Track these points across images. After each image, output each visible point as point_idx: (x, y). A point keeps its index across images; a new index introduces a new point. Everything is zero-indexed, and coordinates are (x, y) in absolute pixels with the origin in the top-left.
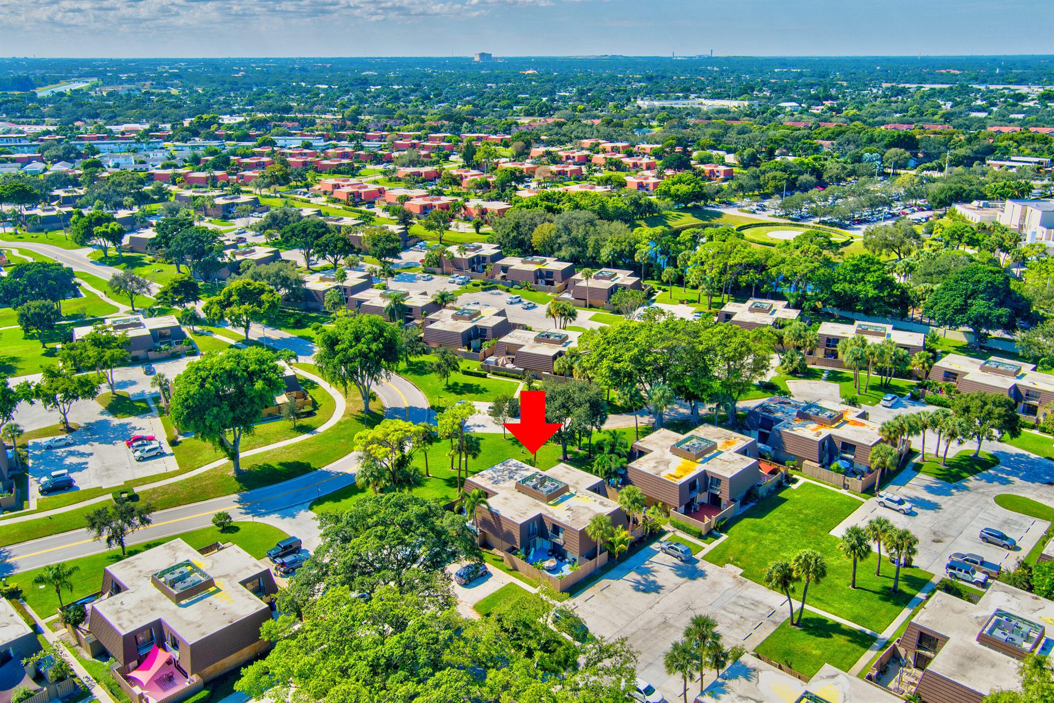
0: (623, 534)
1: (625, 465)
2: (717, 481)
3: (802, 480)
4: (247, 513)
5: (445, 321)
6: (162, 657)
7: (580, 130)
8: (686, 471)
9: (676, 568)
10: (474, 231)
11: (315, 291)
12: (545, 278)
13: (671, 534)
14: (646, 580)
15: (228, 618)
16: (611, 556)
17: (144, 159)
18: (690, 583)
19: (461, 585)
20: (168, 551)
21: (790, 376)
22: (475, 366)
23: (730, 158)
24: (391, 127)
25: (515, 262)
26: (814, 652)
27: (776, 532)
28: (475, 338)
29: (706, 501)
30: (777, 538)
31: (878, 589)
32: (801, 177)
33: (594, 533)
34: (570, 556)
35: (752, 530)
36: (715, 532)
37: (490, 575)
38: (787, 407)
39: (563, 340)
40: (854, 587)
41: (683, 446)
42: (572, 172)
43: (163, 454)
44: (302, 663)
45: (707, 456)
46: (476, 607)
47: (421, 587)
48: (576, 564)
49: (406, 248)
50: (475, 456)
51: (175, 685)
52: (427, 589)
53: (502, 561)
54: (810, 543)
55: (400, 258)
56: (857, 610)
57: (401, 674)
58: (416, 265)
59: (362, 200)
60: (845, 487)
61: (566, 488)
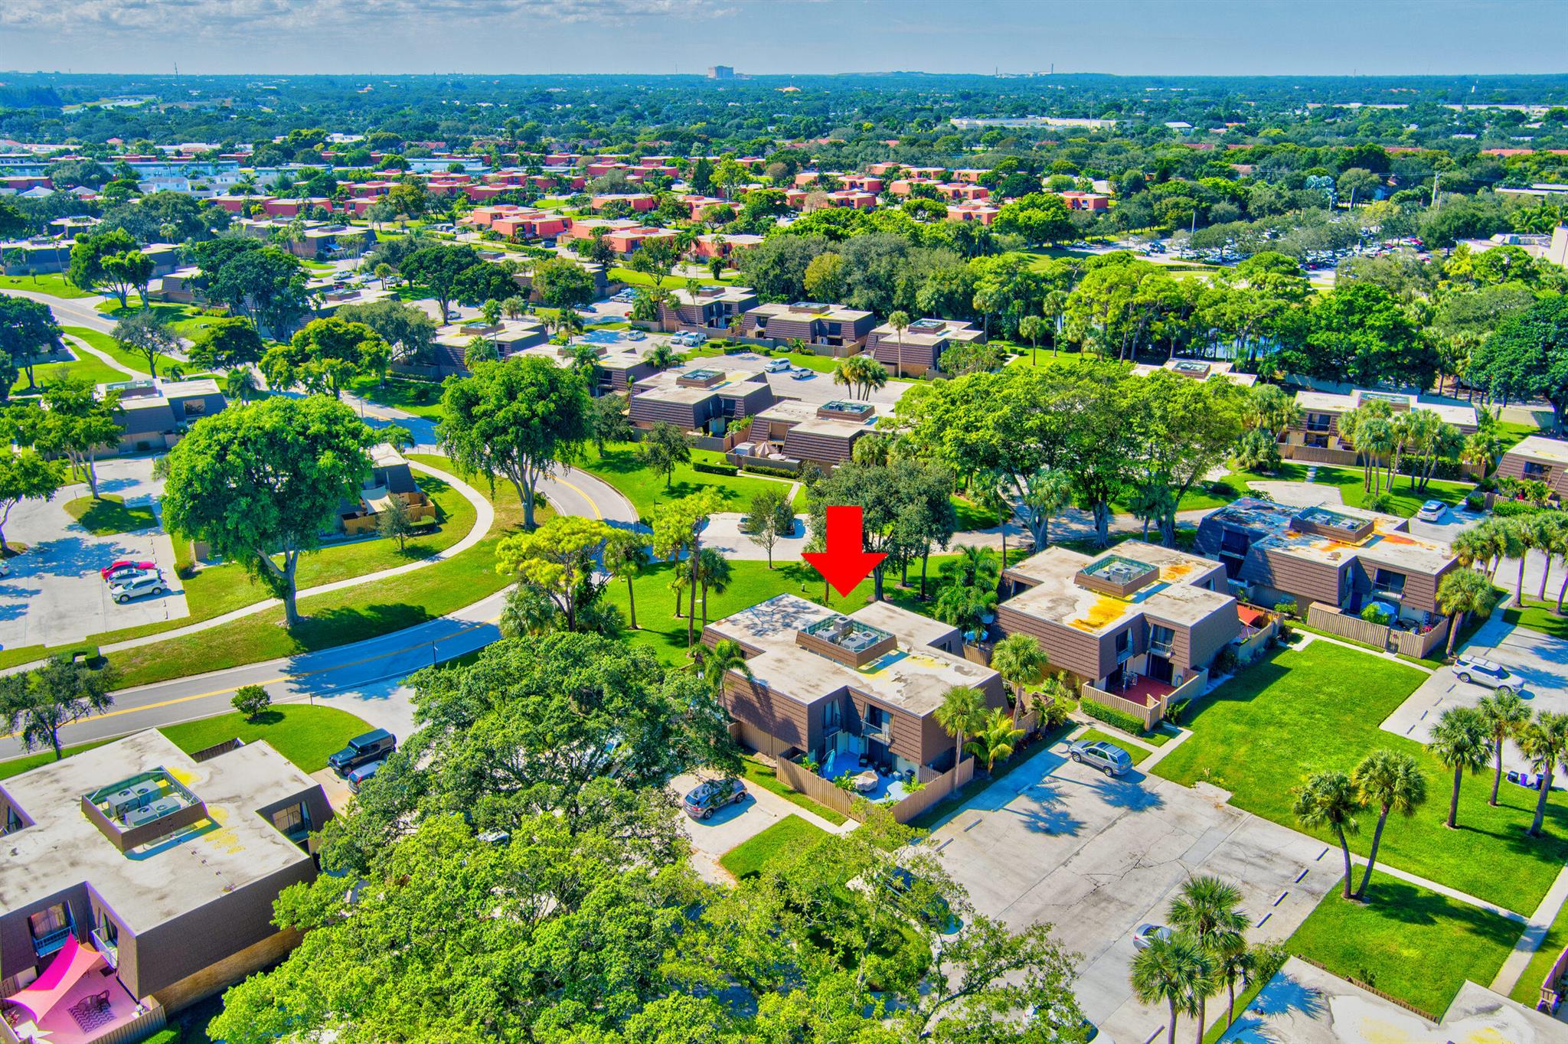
0: (1002, 726)
1: (993, 605)
2: (1167, 633)
3: (1308, 638)
4: (301, 691)
5: (665, 388)
6: (84, 959)
7: (869, 150)
8: (1109, 615)
9: (1103, 789)
10: (711, 276)
11: (452, 348)
12: (828, 334)
13: (1087, 728)
14: (1048, 811)
15: (225, 880)
16: (980, 766)
17: (206, 184)
18: (1134, 817)
19: (695, 819)
20: (127, 752)
21: (1251, 476)
22: (716, 458)
23: (1102, 187)
24: (583, 148)
25: (779, 311)
26: (1405, 953)
27: (1281, 725)
28: (717, 416)
29: (1143, 672)
30: (1286, 736)
31: (1502, 830)
32: (1216, 207)
33: (952, 721)
34: (902, 766)
35: (1236, 722)
36: (1166, 725)
37: (752, 801)
38: (1269, 514)
39: (866, 414)
40: (1452, 824)
41: (1099, 572)
42: (861, 201)
43: (165, 592)
44: (345, 981)
45: (1142, 590)
46: (726, 862)
47: (616, 819)
48: (915, 779)
49: (603, 297)
50: (720, 590)
51: (112, 1017)
52: (630, 821)
53: (774, 775)
54: (1350, 744)
55: (594, 311)
56: (1471, 870)
57: (569, 1006)
58: (619, 320)
59: (536, 236)
60: (1391, 647)
61: (891, 642)
